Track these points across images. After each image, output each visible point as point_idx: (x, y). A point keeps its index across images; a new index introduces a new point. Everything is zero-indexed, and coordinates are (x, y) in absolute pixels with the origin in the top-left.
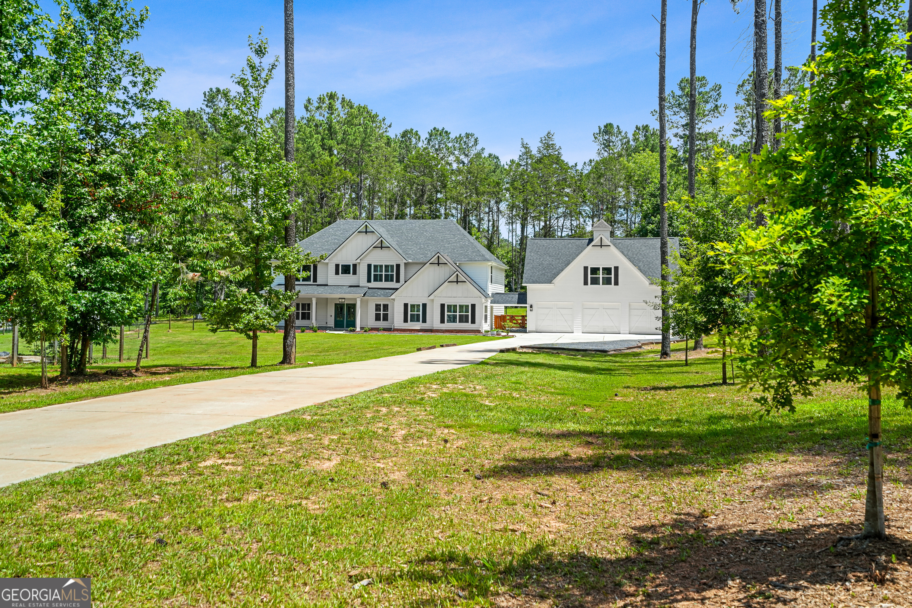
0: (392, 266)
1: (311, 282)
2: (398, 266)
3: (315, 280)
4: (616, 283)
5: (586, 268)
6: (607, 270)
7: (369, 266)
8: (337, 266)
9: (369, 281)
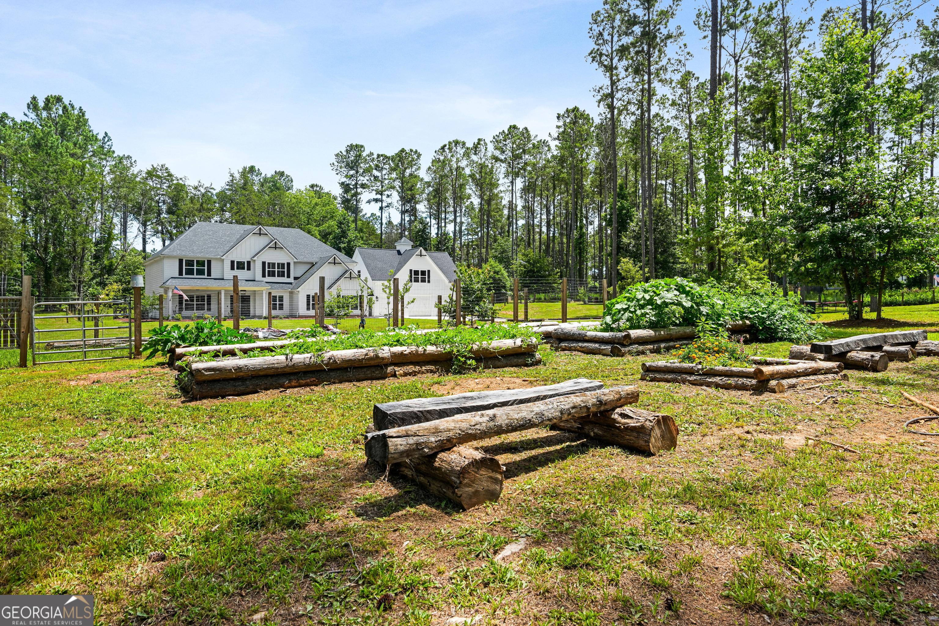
0: (283, 265)
1: (206, 276)
2: (289, 264)
3: (209, 274)
4: (429, 282)
5: (411, 271)
6: (423, 273)
7: (264, 263)
8: (232, 262)
9: (264, 276)
